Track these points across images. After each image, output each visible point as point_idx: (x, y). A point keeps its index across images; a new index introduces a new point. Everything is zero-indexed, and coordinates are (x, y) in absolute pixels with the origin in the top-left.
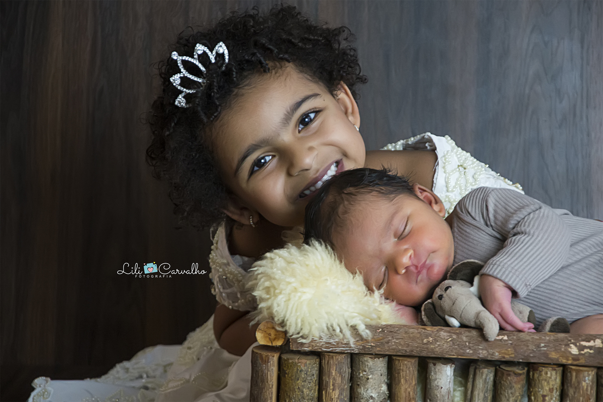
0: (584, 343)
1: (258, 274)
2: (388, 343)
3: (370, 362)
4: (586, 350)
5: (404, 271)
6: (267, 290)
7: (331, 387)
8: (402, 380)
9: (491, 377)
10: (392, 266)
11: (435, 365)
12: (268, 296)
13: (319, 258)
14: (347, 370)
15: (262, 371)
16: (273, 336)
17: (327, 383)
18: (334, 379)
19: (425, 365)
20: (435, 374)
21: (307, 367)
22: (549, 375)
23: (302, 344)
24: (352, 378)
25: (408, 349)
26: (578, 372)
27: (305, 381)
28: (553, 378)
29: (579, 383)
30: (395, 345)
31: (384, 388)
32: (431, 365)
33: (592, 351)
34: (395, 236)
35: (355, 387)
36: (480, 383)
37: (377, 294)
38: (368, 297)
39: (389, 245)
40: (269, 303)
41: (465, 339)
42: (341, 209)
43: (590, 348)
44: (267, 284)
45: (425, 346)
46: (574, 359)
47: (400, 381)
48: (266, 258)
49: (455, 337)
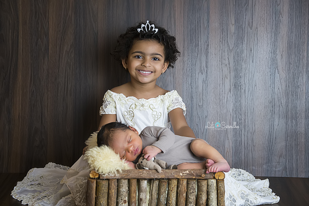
0: (184, 172)
1: (88, 156)
2: (129, 175)
3: (123, 181)
4: (184, 174)
5: (131, 152)
6: (92, 161)
7: (112, 189)
8: (133, 186)
9: (158, 183)
11: (142, 180)
12: (93, 163)
13: (107, 150)
14: (116, 184)
15: (92, 185)
16: (95, 175)
17: (111, 188)
18: (113, 186)
19: (138, 181)
20: (142, 183)
21: (105, 183)
22: (174, 182)
23: (104, 177)
24: (118, 186)
25: (135, 177)
26: (182, 180)
27: (105, 188)
28: (175, 182)
29: (183, 183)
30: (131, 175)
31: (127, 188)
32: (141, 181)
33: (186, 174)
34: (127, 142)
35: (119, 188)
36: (155, 185)
37: (123, 160)
38: (121, 162)
40: (93, 165)
41: (151, 173)
42: (110, 135)
43: (186, 173)
44: (92, 159)
45: (140, 175)
46: (181, 177)
47: (132, 186)
48: (90, 151)
49: (148, 172)
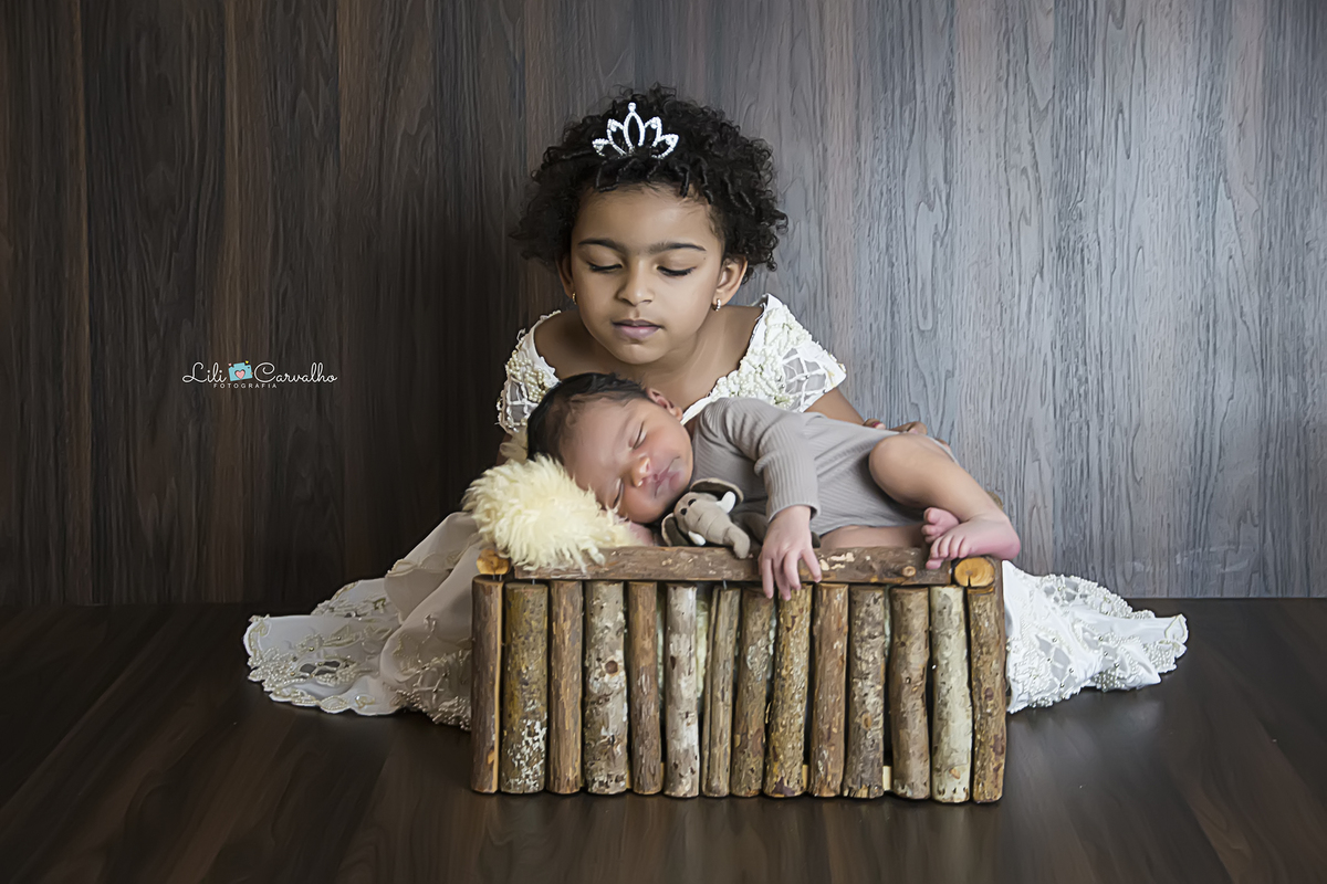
0: (835, 558)
1: (477, 495)
2: (623, 566)
3: (603, 589)
4: (837, 566)
5: (640, 483)
6: (488, 513)
7: (562, 618)
8: (640, 607)
9: (736, 600)
10: (628, 478)
11: (675, 588)
12: (488, 520)
13: (546, 474)
14: (579, 599)
15: (485, 603)
16: (495, 564)
17: (558, 614)
18: (565, 609)
19: (664, 589)
20: (676, 598)
21: (535, 597)
23: (528, 572)
24: (584, 608)
25: (646, 573)
26: (829, 589)
27: (532, 613)
28: (803, 597)
29: (830, 601)
30: (631, 569)
31: (621, 616)
32: (671, 589)
34: (630, 446)
35: (589, 616)
36: (724, 606)
37: (611, 513)
38: (601, 518)
39: (624, 455)
40: (489, 528)
41: (707, 559)
42: (568, 418)
43: (842, 563)
44: (487, 506)
45: (665, 569)
47: (637, 609)
48: (485, 476)
49: (696, 557)
